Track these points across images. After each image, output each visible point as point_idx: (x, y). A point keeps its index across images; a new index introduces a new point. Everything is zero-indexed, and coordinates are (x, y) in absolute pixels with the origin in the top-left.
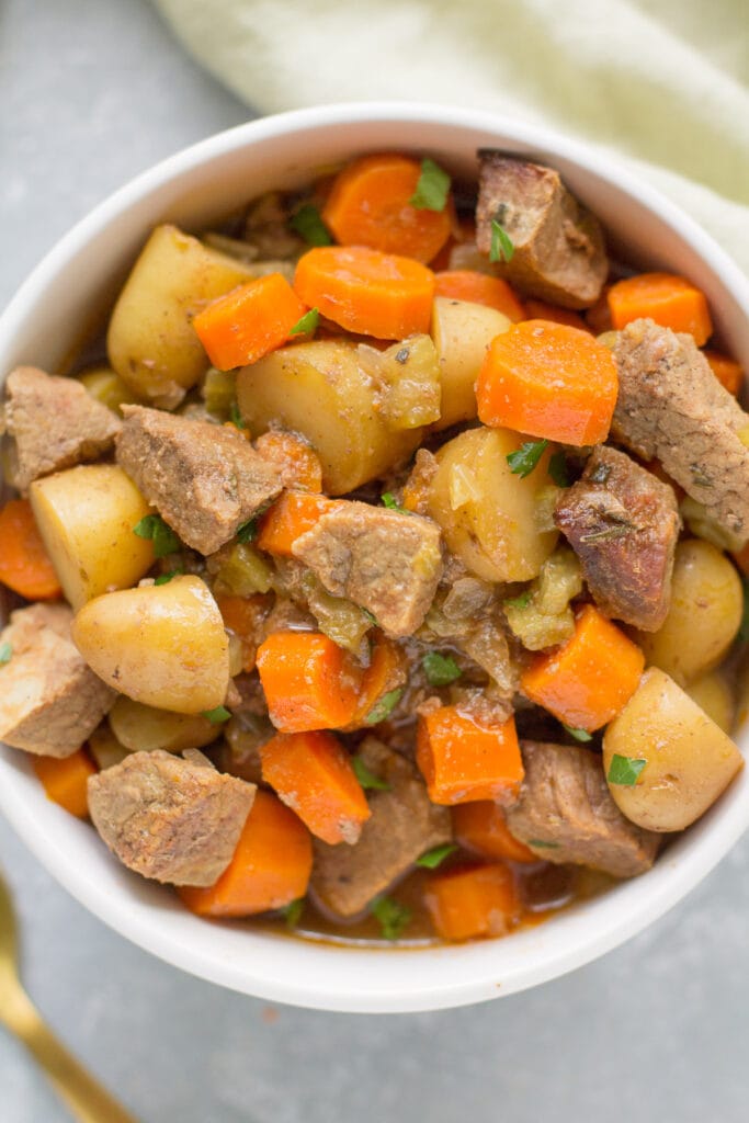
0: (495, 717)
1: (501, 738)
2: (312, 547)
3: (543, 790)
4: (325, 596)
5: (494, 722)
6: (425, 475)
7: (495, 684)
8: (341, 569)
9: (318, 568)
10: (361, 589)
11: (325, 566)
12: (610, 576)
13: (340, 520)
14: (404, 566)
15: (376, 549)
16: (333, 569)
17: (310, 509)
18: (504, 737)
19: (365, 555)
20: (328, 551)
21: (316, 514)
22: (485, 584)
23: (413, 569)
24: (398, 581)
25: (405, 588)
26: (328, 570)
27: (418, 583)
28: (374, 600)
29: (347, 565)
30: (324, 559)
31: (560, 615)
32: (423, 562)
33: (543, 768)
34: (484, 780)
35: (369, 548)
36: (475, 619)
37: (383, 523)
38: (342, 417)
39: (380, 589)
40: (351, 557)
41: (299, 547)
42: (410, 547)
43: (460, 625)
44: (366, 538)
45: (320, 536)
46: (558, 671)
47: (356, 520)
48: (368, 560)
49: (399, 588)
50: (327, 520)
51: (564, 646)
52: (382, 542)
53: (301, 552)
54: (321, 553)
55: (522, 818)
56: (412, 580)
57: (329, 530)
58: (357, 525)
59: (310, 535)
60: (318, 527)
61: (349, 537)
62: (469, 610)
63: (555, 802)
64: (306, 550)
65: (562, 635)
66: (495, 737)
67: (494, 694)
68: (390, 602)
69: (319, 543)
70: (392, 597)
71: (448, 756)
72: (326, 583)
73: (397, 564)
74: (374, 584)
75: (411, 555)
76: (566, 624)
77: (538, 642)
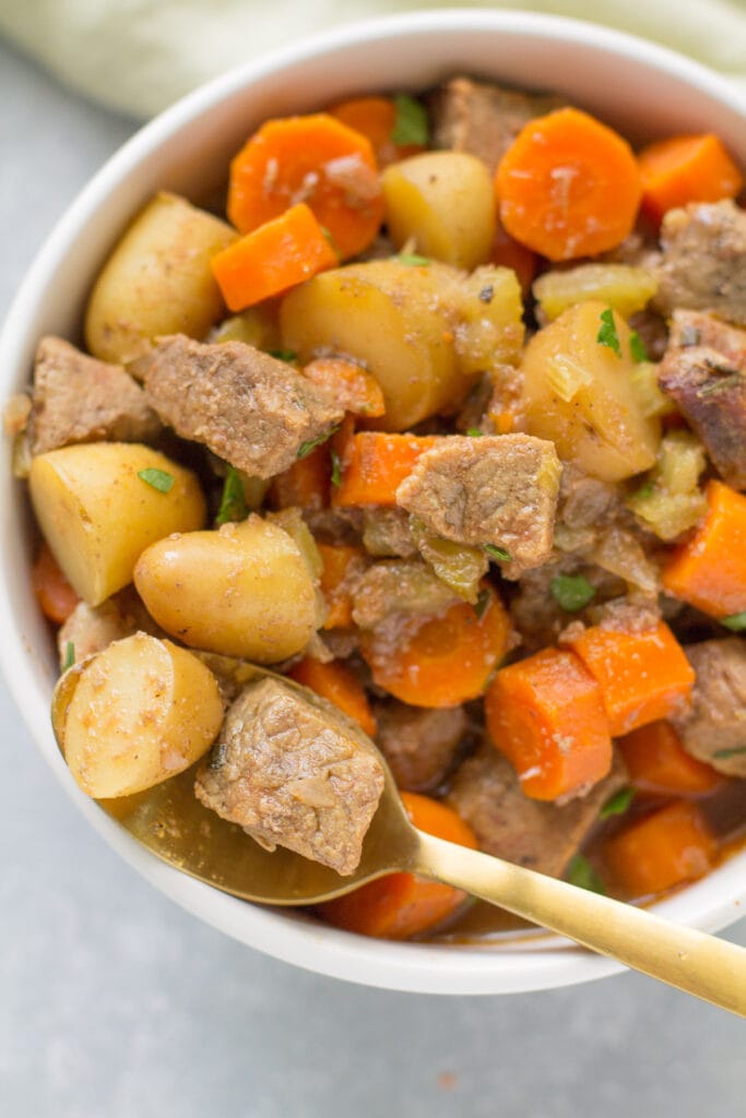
0: (646, 621)
1: (660, 645)
2: (417, 492)
3: (718, 688)
4: (441, 543)
5: (646, 629)
6: (512, 387)
7: (637, 588)
8: (454, 509)
9: (429, 513)
10: (484, 524)
11: (436, 510)
12: (733, 433)
13: (445, 453)
14: (528, 486)
15: (493, 475)
16: (446, 510)
17: (403, 451)
18: (661, 640)
19: (481, 486)
20: (436, 492)
21: (412, 456)
22: (607, 484)
23: (538, 486)
24: (525, 504)
25: (535, 509)
26: (441, 513)
27: (547, 501)
28: (502, 532)
29: (462, 504)
30: (434, 501)
31: (691, 493)
32: (550, 477)
33: (711, 666)
34: (655, 691)
35: (485, 477)
36: (600, 525)
37: (494, 445)
38: (410, 342)
39: (506, 518)
40: (465, 492)
41: (405, 494)
42: (531, 465)
43: (586, 533)
44: (479, 465)
45: (425, 478)
46: (706, 550)
47: (465, 449)
48: (487, 490)
49: (528, 510)
50: (429, 459)
51: (702, 526)
52: (498, 466)
53: (408, 500)
54: (429, 495)
55: (703, 726)
56: (541, 499)
57: (433, 468)
58: (467, 454)
59: (413, 478)
60: (420, 468)
61: (459, 470)
62: (591, 515)
63: (736, 694)
64: (413, 496)
65: (695, 513)
66: (654, 645)
67: (637, 598)
68: (521, 528)
69: (425, 485)
70: (523, 523)
71: (611, 673)
72: (441, 528)
73: (519, 485)
74: (498, 513)
75: (533, 472)
76: (697, 501)
77: (674, 527)
